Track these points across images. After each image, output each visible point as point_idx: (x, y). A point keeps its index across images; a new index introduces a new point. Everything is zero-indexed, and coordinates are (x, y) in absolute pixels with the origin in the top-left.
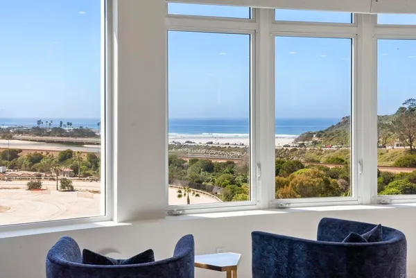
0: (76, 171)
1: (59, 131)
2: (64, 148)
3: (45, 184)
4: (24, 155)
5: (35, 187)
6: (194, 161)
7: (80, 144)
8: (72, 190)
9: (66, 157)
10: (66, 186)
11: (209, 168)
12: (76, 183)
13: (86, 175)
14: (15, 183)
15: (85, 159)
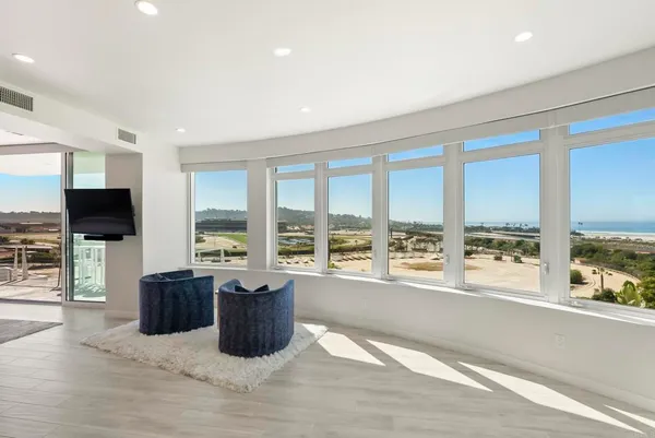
0: (525, 252)
1: (520, 230)
2: (519, 239)
3: (504, 258)
4: (495, 241)
5: (498, 259)
6: (617, 251)
7: (533, 237)
8: (521, 262)
9: (519, 244)
10: (517, 260)
11: (633, 256)
12: (523, 259)
13: (532, 255)
14: (487, 256)
15: (532, 245)
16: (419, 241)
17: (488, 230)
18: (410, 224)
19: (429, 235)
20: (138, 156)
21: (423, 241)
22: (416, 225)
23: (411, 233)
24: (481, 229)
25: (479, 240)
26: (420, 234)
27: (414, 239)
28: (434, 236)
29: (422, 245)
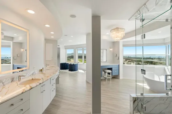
16: (129, 62)
17: (152, 59)
18: (127, 57)
19: (132, 60)
20: (59, 48)
21: (130, 62)
22: (129, 57)
23: (127, 59)
24: (150, 58)
25: (148, 62)
26: (130, 60)
27: (127, 61)
28: (134, 60)
29: (130, 63)
